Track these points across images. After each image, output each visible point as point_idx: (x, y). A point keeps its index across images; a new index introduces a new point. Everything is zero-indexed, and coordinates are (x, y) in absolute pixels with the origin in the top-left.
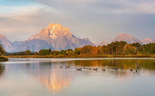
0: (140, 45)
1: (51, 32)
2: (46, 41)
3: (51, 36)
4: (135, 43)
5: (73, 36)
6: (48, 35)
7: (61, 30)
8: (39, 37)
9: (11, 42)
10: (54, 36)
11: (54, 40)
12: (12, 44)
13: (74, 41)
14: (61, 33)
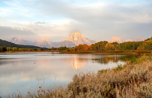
0: (118, 44)
1: (75, 37)
2: (71, 42)
3: (74, 39)
4: (114, 42)
5: (87, 39)
6: (72, 38)
7: (80, 35)
8: (68, 40)
9: (52, 43)
10: (76, 39)
11: (76, 41)
12: (53, 44)
13: (87, 41)
14: (80, 37)
